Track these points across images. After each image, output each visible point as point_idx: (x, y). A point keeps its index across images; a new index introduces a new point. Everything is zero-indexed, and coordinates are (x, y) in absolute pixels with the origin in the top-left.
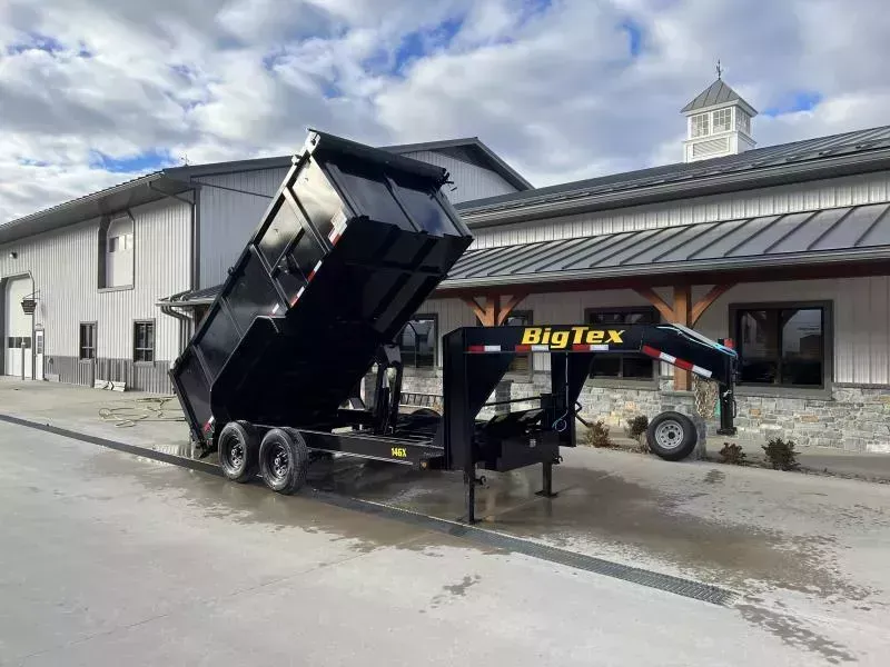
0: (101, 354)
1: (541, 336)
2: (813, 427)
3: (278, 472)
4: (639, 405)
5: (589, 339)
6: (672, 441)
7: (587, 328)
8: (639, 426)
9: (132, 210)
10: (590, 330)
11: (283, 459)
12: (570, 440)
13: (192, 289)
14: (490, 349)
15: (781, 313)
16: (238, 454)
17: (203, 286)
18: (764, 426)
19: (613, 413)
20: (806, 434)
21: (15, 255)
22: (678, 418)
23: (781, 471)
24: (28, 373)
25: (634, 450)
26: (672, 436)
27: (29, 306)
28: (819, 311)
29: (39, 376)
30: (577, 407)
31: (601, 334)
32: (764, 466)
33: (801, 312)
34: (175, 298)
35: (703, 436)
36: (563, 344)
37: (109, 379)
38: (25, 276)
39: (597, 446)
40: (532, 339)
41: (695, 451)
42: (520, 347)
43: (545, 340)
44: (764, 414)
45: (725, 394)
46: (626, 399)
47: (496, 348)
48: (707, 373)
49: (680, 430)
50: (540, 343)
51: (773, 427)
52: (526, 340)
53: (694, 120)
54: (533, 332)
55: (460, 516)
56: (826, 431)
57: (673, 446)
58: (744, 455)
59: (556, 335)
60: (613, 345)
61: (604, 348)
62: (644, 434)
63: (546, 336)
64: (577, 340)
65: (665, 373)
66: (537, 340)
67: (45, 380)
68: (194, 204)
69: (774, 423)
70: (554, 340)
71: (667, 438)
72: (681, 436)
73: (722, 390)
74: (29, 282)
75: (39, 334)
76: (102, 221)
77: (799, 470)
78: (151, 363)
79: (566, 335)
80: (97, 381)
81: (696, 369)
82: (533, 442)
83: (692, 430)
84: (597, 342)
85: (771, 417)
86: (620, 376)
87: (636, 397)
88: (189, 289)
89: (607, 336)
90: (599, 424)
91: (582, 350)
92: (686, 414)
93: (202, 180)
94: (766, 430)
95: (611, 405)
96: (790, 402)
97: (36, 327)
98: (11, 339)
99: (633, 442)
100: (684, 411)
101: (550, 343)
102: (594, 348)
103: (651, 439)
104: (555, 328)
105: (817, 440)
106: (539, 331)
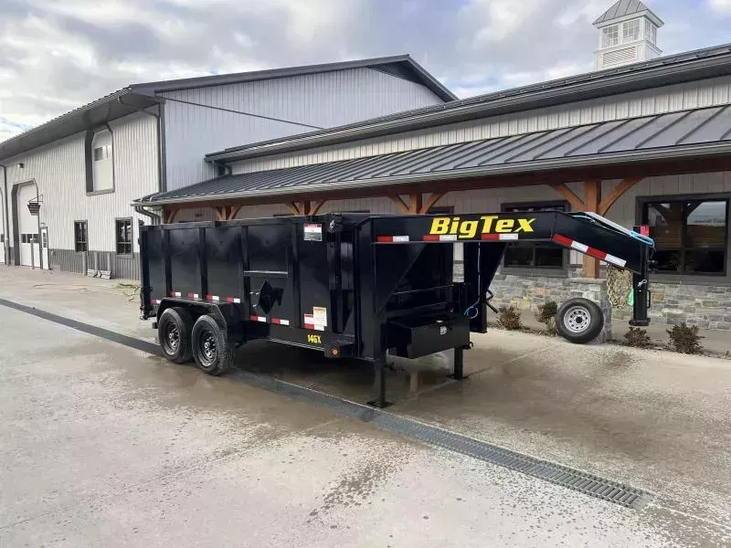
0: (91, 247)
1: (450, 226)
2: (712, 311)
3: (208, 355)
4: (549, 291)
5: (499, 228)
6: (579, 325)
7: (497, 217)
8: (549, 311)
9: (109, 123)
10: (500, 219)
11: (212, 343)
12: (480, 326)
13: (160, 191)
14: (398, 239)
15: (685, 205)
16: (175, 338)
17: (170, 189)
18: (666, 311)
19: (524, 298)
20: (705, 318)
21: (22, 165)
22: (585, 304)
23: (684, 354)
24: (37, 264)
25: (543, 333)
26: (579, 320)
27: (34, 208)
28: (724, 203)
29: (46, 266)
30: (488, 295)
31: (511, 223)
32: (667, 349)
33: (703, 204)
34: (146, 199)
35: (609, 320)
36: (472, 233)
37: (99, 269)
38: (31, 183)
39: (509, 328)
40: (440, 229)
41: (601, 334)
42: (428, 237)
43: (454, 230)
44: (666, 299)
45: (640, 284)
46: (537, 285)
47: (404, 239)
48: (621, 263)
49: (588, 315)
50: (448, 233)
51: (675, 311)
52: (434, 231)
53: (605, 31)
54: (441, 222)
55: (372, 400)
56: (725, 315)
57: (580, 330)
58: (648, 338)
59: (464, 224)
60: (522, 234)
61: (514, 237)
62: (552, 318)
63: (455, 225)
64: (486, 229)
65: (573, 261)
66: (445, 229)
67: (50, 269)
68: (160, 117)
69: (676, 307)
70: (463, 230)
71: (574, 322)
72: (588, 321)
73: (636, 279)
74: (34, 187)
75: (44, 231)
76: (88, 134)
77: (702, 353)
78: (130, 256)
79: (474, 224)
80: (89, 271)
81: (610, 258)
82: (443, 330)
83: (599, 315)
84: (506, 231)
85: (673, 302)
86: (532, 263)
87: (546, 284)
88: (157, 191)
89: (517, 225)
90: (512, 309)
91: (491, 239)
92: (593, 300)
93: (165, 95)
94: (669, 314)
95: (524, 291)
96: (691, 288)
97: (42, 225)
98: (24, 236)
99: (543, 326)
100: (591, 298)
101: (458, 233)
102: (503, 237)
103: (560, 322)
104: (464, 218)
105: (717, 323)
106: (447, 221)
